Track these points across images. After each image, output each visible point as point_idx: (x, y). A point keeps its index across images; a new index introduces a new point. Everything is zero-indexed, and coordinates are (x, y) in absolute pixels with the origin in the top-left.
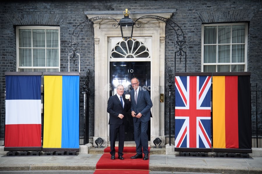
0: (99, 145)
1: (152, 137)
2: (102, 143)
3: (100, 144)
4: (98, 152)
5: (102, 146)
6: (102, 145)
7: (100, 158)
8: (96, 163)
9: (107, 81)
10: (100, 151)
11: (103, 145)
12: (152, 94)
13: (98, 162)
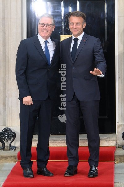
0: (6, 144)
1: (119, 126)
2: (12, 139)
3: (10, 142)
4: (6, 157)
5: (13, 146)
6: (13, 144)
7: (9, 172)
8: (3, 183)
9: (20, 6)
10: (9, 156)
11: (15, 143)
12: (119, 32)
13: (7, 180)
